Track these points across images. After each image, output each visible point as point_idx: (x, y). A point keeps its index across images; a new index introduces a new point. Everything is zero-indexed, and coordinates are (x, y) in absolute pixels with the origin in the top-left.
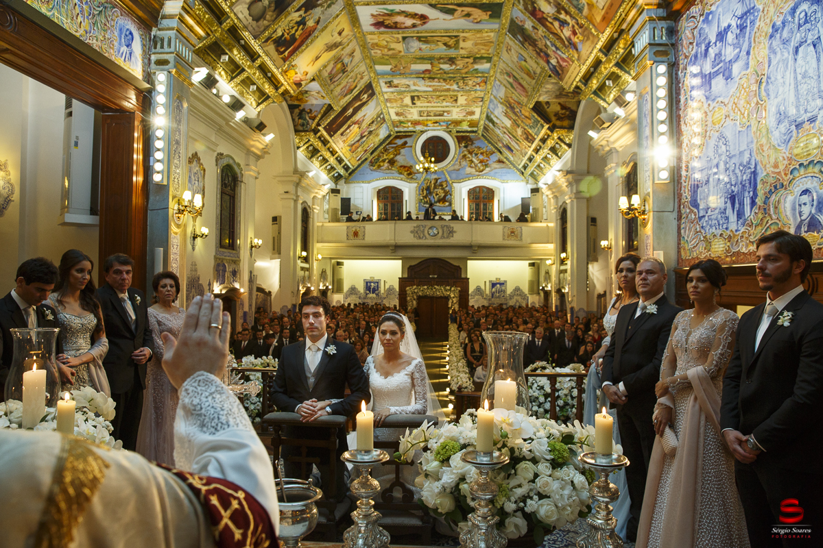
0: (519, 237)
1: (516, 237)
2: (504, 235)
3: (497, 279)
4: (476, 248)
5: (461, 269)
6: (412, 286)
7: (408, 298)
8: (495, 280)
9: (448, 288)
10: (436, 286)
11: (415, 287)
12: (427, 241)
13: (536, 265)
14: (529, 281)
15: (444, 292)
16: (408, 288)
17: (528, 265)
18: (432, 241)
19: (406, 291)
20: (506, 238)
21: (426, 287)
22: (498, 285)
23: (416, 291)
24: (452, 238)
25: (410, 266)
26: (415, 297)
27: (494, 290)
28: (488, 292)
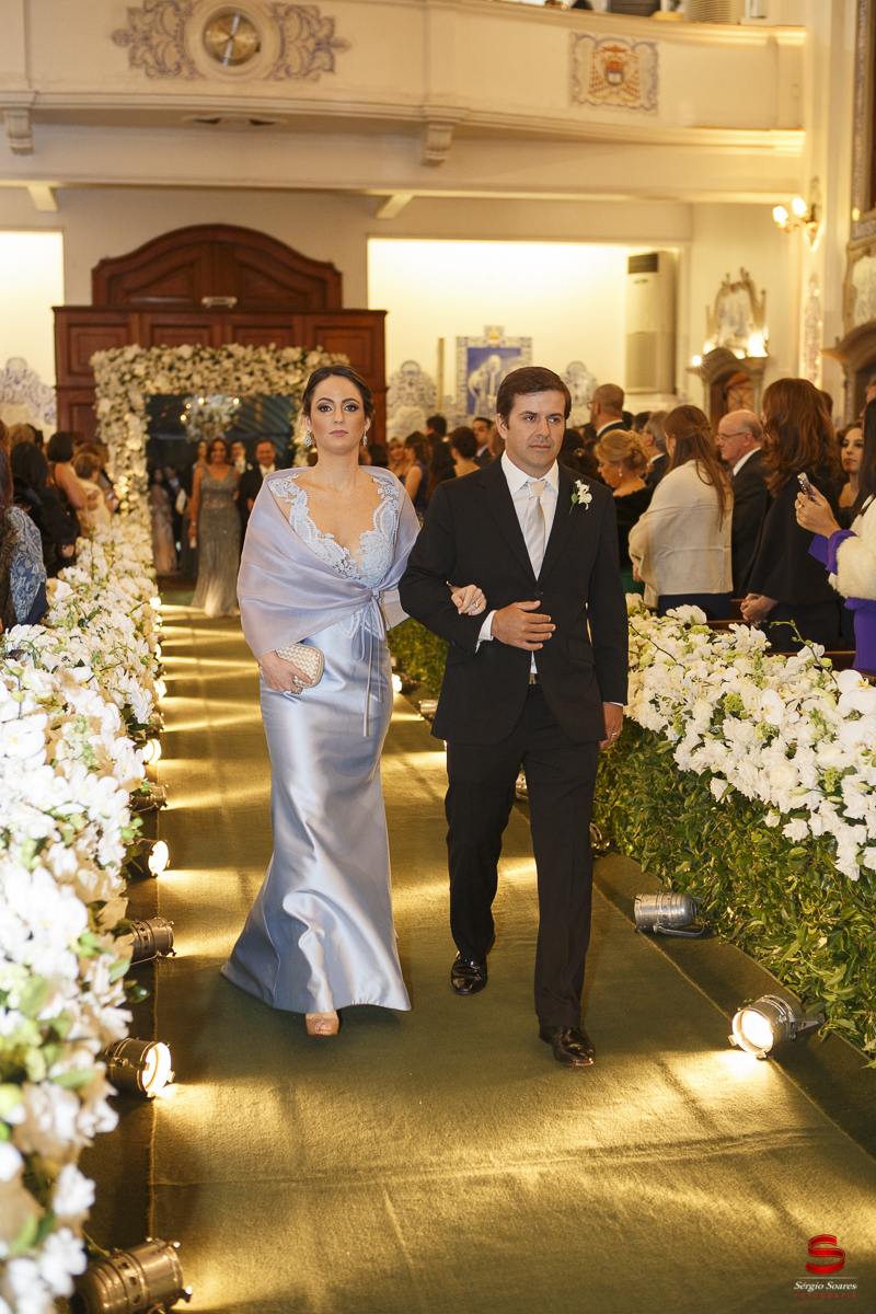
0: (643, 90)
1: (631, 90)
2: (575, 79)
3: (488, 329)
4: (446, 139)
5: (338, 276)
6: (119, 346)
7: (104, 406)
8: (480, 333)
9: (293, 353)
10: (234, 348)
11: (132, 351)
12: (198, 87)
13: (662, 264)
14: (629, 337)
15: (275, 375)
16: (98, 358)
17: (625, 265)
18: (228, 89)
19: (90, 373)
20: (584, 96)
21: (186, 350)
22: (495, 359)
23: (140, 370)
24: (326, 79)
25: (105, 263)
26: (138, 400)
27: (476, 378)
28: (450, 388)
